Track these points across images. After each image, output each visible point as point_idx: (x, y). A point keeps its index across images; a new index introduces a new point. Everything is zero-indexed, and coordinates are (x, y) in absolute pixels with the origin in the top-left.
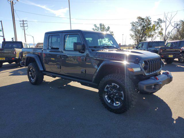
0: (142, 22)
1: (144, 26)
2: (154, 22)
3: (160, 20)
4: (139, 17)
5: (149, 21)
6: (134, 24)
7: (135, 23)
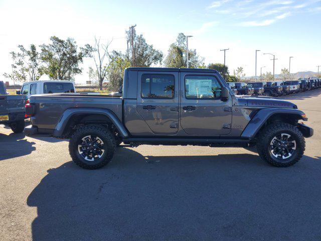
0: (60, 46)
1: (64, 54)
2: (81, 48)
3: (88, 46)
4: (54, 38)
5: (72, 46)
6: (47, 49)
7: (48, 47)
